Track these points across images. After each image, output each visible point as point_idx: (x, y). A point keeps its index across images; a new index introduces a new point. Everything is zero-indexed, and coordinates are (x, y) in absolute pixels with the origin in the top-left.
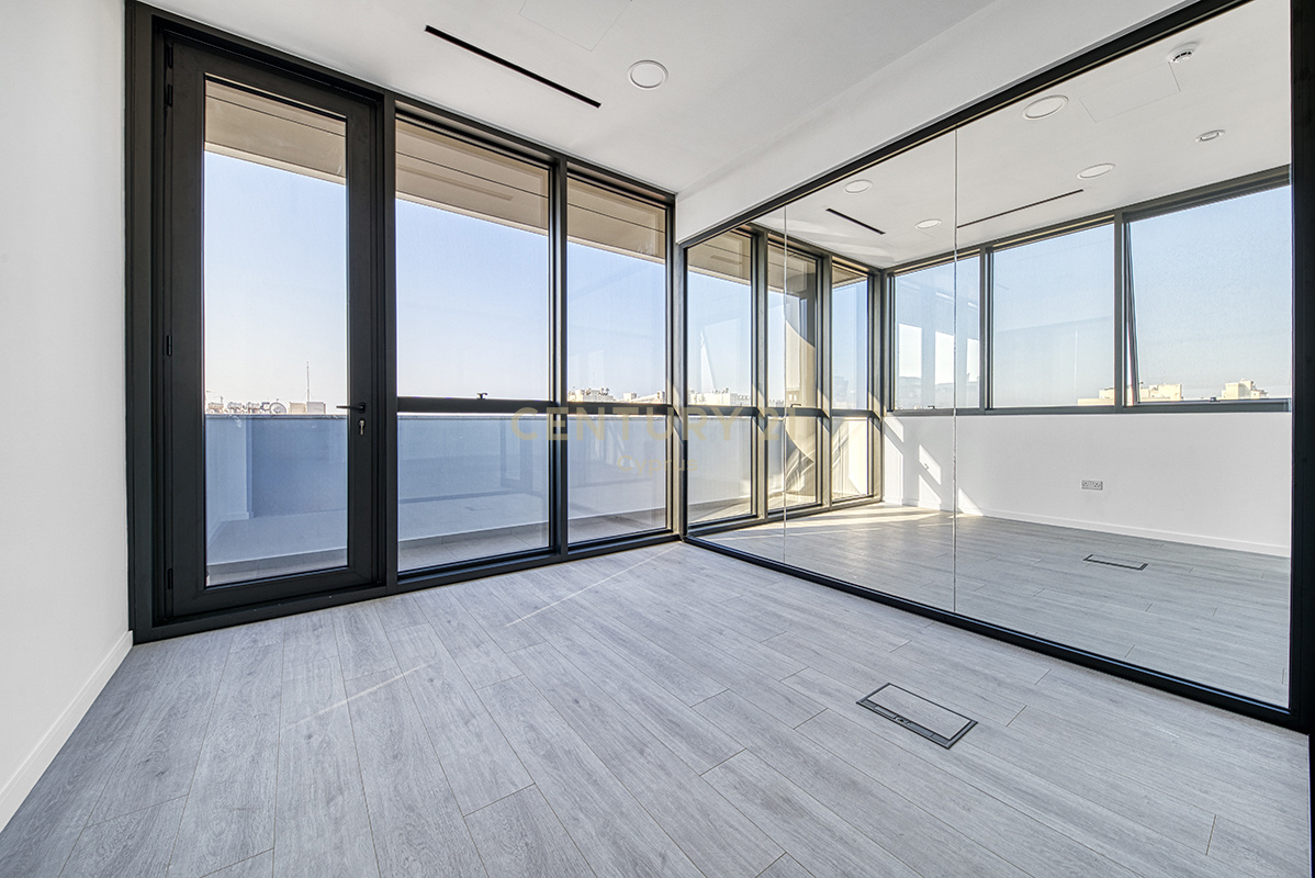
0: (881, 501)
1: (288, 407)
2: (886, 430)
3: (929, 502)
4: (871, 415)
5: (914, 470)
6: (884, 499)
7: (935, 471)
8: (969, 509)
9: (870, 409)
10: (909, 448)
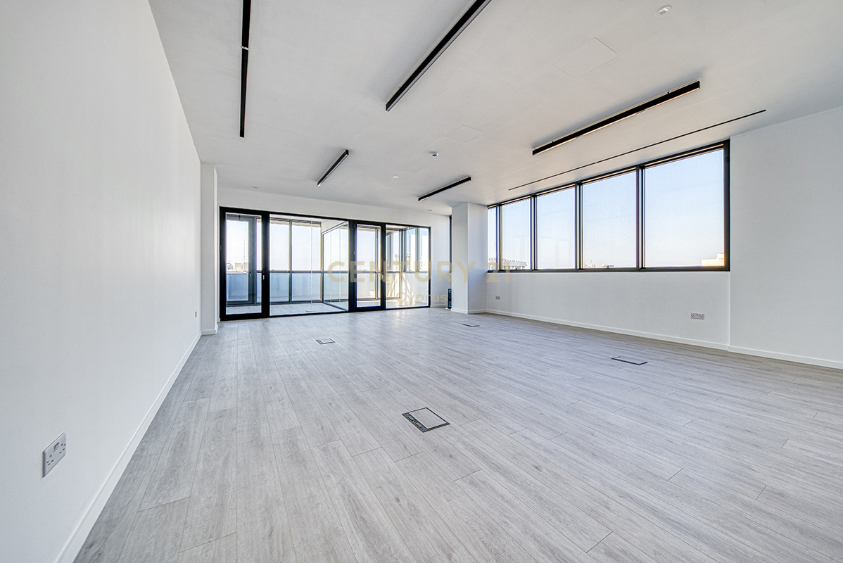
1: (234, 265)
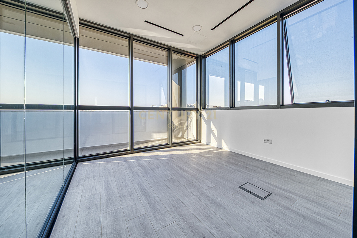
0: (200, 142)
2: (202, 116)
3: (214, 144)
4: (197, 110)
5: (210, 131)
6: (201, 141)
7: (215, 131)
8: (226, 148)
9: (197, 108)
10: (208, 123)
